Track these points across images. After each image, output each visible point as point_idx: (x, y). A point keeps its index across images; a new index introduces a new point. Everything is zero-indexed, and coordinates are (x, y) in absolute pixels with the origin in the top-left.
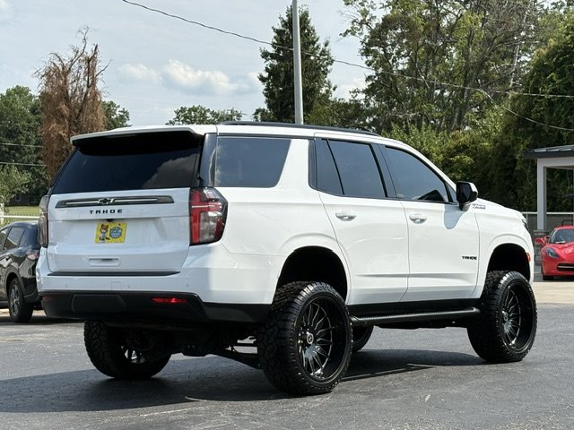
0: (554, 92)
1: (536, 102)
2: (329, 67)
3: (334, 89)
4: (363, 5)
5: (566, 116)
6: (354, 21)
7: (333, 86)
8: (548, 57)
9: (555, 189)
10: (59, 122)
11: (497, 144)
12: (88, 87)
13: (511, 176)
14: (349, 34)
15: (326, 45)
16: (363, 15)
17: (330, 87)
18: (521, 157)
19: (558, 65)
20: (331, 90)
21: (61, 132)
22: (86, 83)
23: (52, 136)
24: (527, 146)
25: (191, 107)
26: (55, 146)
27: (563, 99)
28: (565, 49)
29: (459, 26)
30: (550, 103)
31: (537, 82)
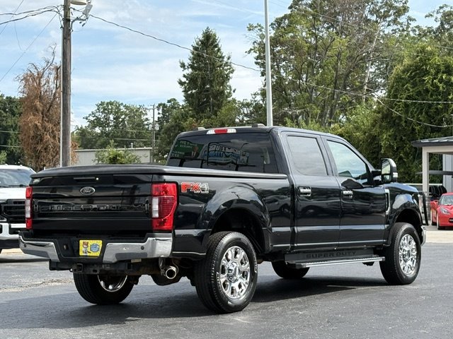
0: (409, 98)
1: (396, 105)
2: (231, 75)
3: (234, 91)
4: (261, 31)
5: (418, 115)
6: (255, 42)
7: (233, 89)
8: (404, 72)
9: (409, 167)
10: (34, 115)
11: (367, 134)
12: (57, 88)
13: (376, 158)
14: (252, 51)
15: (229, 59)
16: (261, 38)
17: (231, 90)
18: (385, 144)
19: (411, 78)
20: (232, 92)
21: (36, 122)
22: (55, 86)
23: (30, 125)
24: (390, 136)
25: (109, 101)
26: (32, 132)
27: (416, 103)
28: (416, 67)
29: (332, 47)
30: (406, 105)
31: (396, 90)
